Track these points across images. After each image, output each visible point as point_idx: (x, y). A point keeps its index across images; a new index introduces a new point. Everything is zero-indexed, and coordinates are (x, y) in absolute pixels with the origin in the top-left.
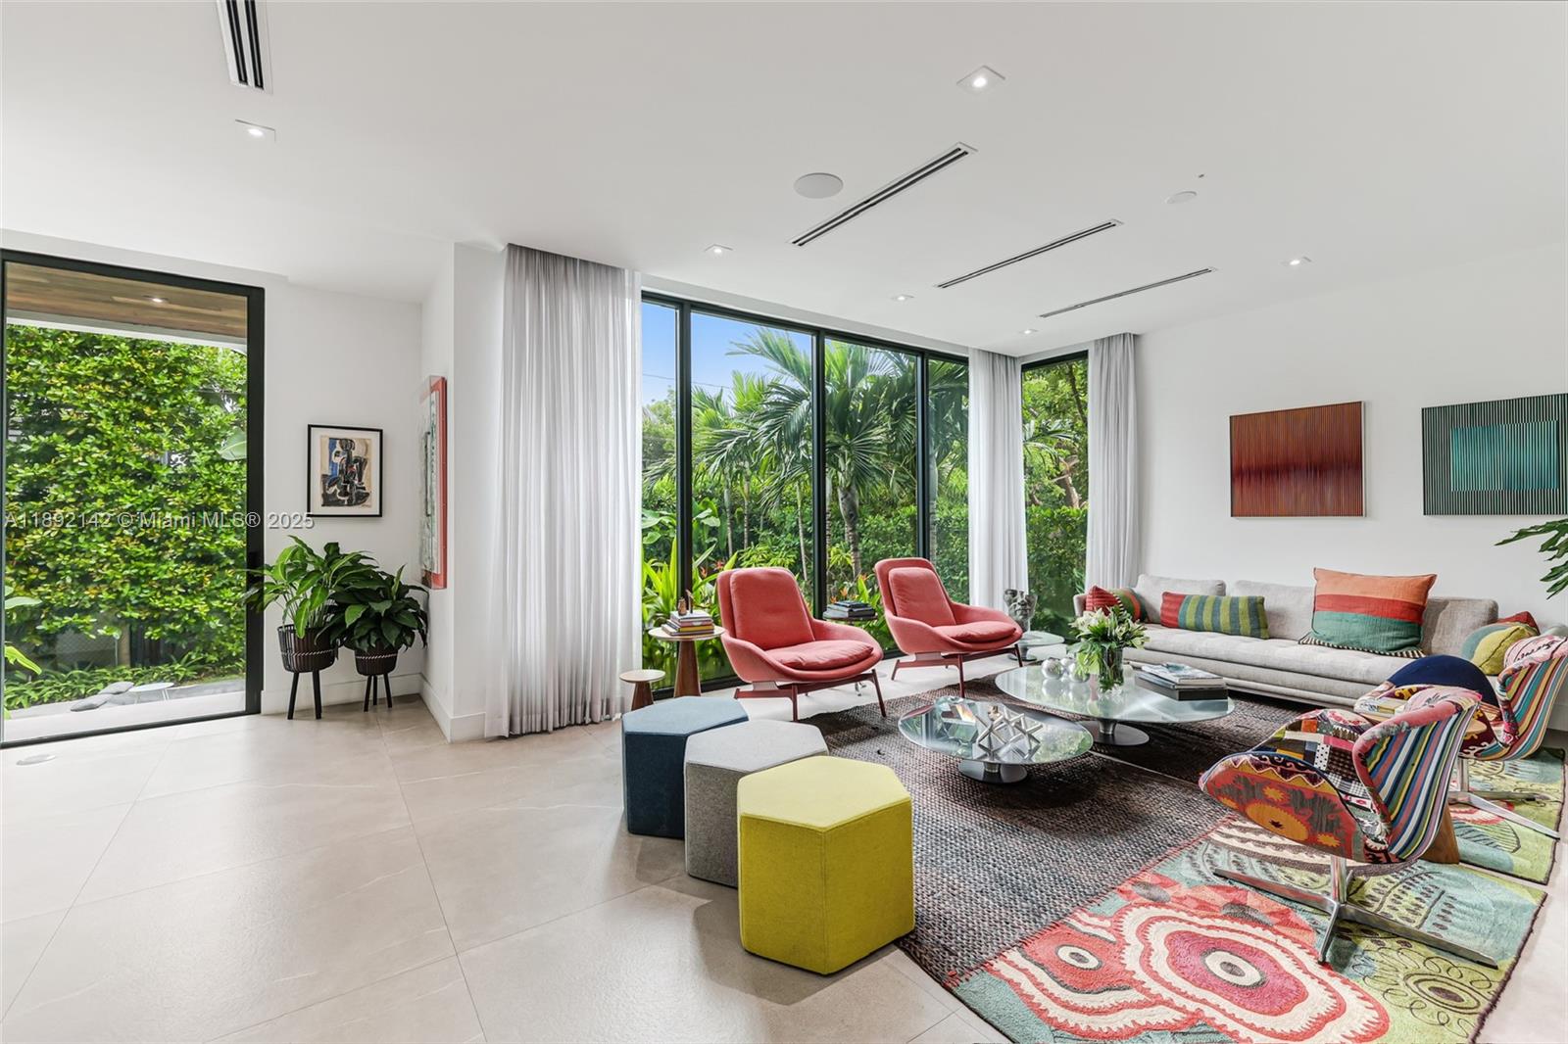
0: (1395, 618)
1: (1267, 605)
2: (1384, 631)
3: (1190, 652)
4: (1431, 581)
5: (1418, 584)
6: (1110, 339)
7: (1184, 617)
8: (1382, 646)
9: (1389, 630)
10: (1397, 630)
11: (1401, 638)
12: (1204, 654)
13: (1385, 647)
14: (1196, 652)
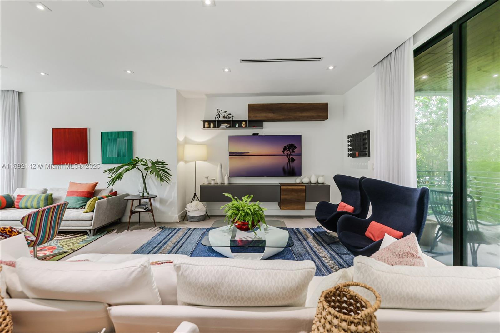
0: (83, 197)
1: (53, 196)
2: (79, 201)
3: (7, 219)
4: (97, 184)
5: (92, 185)
6: (8, 91)
7: (21, 204)
8: (78, 206)
9: (81, 201)
10: (83, 200)
11: (84, 203)
12: (12, 219)
13: (79, 206)
14: (9, 219)
